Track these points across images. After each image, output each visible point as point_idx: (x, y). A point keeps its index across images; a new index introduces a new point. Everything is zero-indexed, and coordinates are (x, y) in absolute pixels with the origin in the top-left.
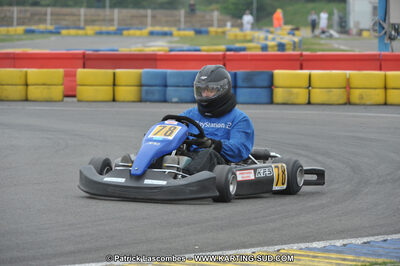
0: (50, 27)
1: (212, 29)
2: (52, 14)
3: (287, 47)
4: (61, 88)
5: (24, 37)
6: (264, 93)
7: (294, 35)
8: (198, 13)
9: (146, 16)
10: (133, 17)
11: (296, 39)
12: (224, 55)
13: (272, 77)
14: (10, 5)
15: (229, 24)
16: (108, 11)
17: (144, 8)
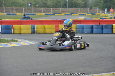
0: (52, 13)
1: (96, 13)
2: (52, 10)
4: (55, 30)
5: (45, 16)
6: (110, 30)
8: (93, 9)
9: (78, 10)
10: (75, 10)
12: (99, 20)
13: (112, 26)
14: (41, 7)
15: (101, 12)
16: (68, 9)
17: (78, 8)
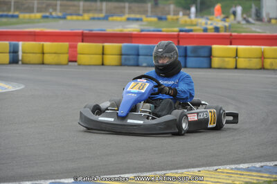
0: (60, 14)
1: (169, 17)
2: (61, 5)
3: (221, 29)
4: (67, 56)
5: (42, 21)
6: (205, 60)
7: (225, 21)
8: (160, 6)
9: (124, 7)
10: (116, 8)
11: (227, 24)
12: (178, 35)
13: (210, 50)
15: (181, 13)
16: (98, 4)
17: (123, 2)
